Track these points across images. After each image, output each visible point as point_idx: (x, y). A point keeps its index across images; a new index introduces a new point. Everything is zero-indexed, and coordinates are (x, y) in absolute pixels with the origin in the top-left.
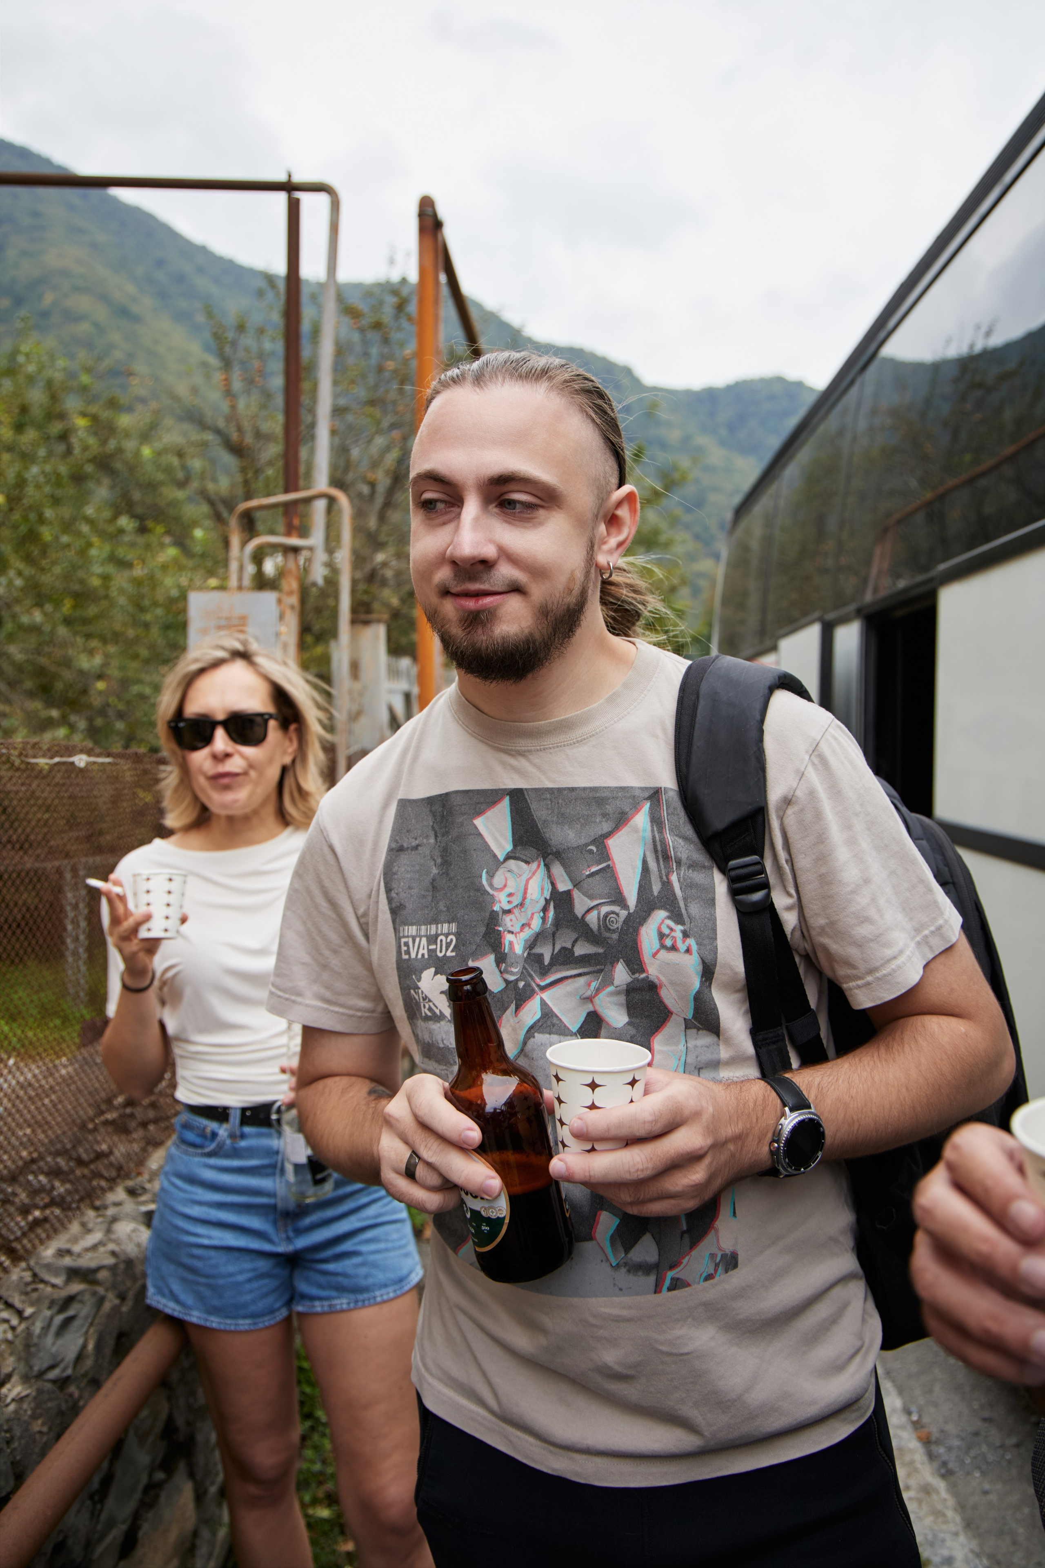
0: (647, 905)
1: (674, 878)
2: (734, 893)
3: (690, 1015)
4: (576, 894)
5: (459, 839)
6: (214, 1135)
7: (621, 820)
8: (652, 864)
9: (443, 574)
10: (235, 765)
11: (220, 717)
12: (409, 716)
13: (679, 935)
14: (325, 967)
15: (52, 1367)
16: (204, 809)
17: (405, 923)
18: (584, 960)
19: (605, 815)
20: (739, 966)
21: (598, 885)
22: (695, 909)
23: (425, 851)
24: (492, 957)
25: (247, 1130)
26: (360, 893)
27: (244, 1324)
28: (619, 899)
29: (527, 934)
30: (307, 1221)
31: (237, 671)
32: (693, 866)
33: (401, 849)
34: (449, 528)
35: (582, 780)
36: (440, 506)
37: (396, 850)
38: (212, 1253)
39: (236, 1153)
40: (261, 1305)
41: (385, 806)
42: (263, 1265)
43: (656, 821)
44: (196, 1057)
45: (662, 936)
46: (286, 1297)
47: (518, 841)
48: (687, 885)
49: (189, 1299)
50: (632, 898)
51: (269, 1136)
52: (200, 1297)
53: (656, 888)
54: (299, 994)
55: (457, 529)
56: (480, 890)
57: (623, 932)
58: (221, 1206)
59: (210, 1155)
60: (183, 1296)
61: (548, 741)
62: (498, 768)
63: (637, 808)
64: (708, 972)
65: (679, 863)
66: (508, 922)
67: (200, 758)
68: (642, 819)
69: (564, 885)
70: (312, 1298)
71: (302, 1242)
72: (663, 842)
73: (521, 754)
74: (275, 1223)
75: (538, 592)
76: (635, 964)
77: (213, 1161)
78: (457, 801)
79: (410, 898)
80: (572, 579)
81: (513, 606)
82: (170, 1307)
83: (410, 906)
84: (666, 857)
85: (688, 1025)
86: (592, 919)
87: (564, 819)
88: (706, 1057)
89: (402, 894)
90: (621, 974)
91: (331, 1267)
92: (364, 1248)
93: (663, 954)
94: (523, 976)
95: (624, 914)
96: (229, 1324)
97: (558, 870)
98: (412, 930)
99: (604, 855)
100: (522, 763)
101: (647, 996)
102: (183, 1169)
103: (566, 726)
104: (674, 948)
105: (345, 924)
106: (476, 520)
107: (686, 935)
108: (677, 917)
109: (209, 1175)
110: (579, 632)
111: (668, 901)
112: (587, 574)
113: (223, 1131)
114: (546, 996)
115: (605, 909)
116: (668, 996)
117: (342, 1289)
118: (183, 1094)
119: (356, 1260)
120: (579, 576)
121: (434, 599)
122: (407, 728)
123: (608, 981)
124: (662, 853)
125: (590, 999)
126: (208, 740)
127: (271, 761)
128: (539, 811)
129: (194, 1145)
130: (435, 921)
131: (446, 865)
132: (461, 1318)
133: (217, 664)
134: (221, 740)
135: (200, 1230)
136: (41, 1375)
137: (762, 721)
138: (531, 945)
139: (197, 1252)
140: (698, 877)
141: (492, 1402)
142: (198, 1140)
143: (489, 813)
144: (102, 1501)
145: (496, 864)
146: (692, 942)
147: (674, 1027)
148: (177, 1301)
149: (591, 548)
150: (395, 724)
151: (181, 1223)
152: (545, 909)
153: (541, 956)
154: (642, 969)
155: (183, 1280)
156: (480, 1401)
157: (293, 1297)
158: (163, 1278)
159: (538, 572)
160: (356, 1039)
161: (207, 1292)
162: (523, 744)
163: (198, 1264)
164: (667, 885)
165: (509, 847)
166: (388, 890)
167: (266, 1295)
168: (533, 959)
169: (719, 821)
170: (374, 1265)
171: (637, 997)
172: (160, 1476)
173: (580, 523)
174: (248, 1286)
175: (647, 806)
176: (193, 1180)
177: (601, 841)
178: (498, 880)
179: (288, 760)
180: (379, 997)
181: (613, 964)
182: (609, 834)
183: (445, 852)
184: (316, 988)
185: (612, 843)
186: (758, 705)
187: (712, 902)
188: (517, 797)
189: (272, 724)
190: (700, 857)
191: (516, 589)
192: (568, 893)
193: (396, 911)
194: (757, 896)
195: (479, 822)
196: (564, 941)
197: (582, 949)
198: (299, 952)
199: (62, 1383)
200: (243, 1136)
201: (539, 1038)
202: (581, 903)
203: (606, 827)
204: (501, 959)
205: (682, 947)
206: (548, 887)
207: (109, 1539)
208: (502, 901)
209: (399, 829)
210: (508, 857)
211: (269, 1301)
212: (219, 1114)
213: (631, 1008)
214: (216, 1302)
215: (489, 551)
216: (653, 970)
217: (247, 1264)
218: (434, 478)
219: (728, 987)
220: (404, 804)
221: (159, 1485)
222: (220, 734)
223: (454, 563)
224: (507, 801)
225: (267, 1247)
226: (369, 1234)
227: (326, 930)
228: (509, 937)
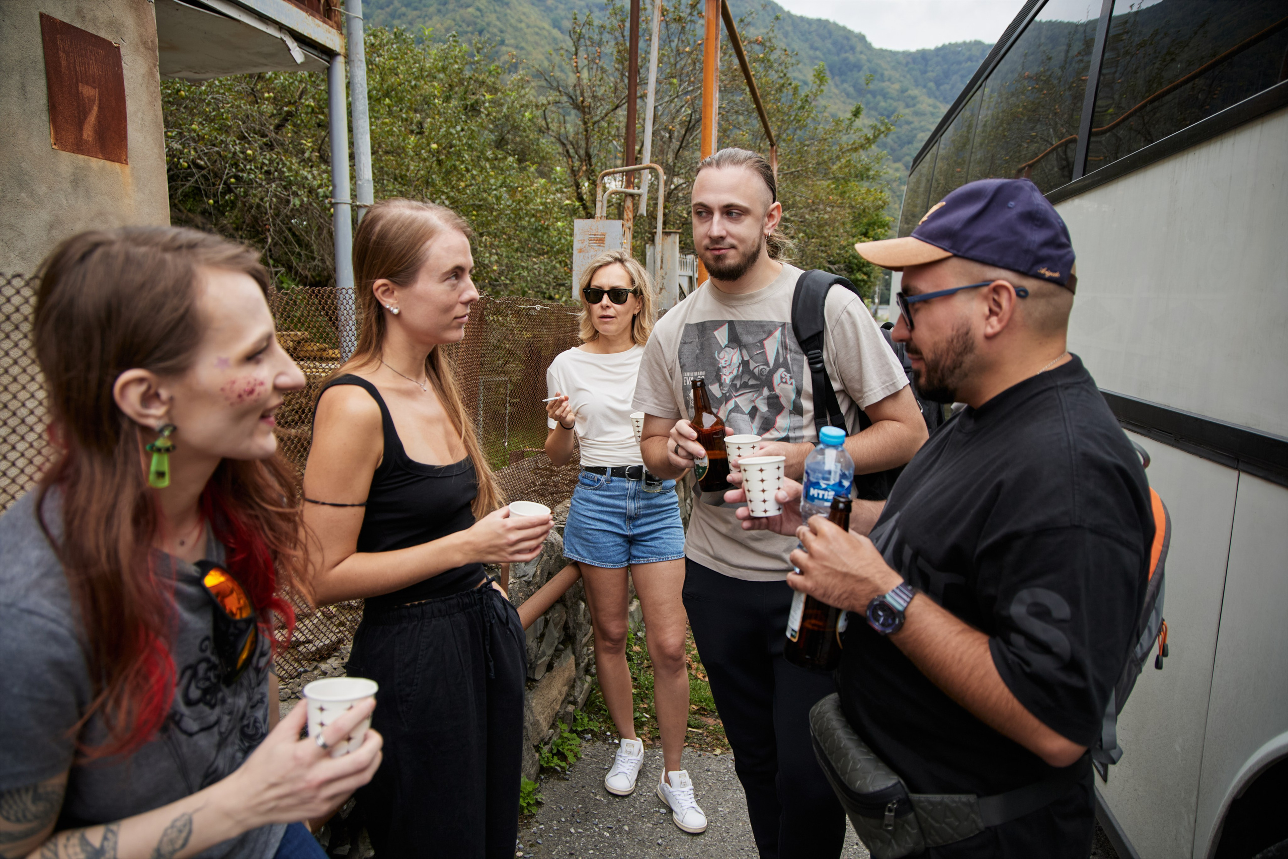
0: (777, 366)
1: (788, 356)
2: (810, 364)
3: (791, 408)
4: (751, 361)
5: (708, 339)
6: (599, 480)
7: (770, 334)
8: (780, 351)
9: (706, 242)
10: (610, 312)
11: (607, 289)
12: (691, 291)
13: (788, 378)
14: (656, 390)
15: (524, 576)
16: (597, 332)
17: (686, 371)
18: (752, 386)
19: (764, 332)
20: (811, 390)
21: (759, 358)
22: (795, 368)
23: (694, 344)
24: (717, 385)
25: (614, 478)
26: (669, 361)
27: (610, 565)
28: (767, 364)
29: (731, 376)
30: (639, 522)
31: (617, 268)
32: (796, 352)
33: (685, 343)
34: (708, 223)
35: (756, 318)
36: (704, 214)
37: (683, 343)
38: (596, 532)
39: (608, 489)
40: (617, 558)
41: (680, 327)
42: (619, 540)
43: (783, 334)
44: (591, 446)
45: (782, 378)
46: (627, 557)
47: (730, 341)
48: (793, 360)
49: (584, 553)
50: (771, 363)
51: (624, 481)
52: (590, 552)
53: (781, 360)
54: (645, 401)
55: (711, 224)
56: (715, 359)
57: (767, 376)
58: (601, 512)
59: (596, 489)
60: (582, 552)
61: (744, 302)
62: (724, 312)
63: (776, 329)
64: (799, 392)
65: (791, 351)
66: (724, 371)
67: (596, 307)
68: (778, 334)
69: (746, 359)
70: (639, 557)
71: (636, 531)
72: (785, 342)
73: (733, 307)
74: (625, 522)
75: (741, 248)
76: (771, 388)
77: (597, 492)
78: (708, 324)
79: (688, 361)
80: (754, 242)
81: (732, 252)
82: (576, 557)
83: (687, 365)
84: (786, 348)
85: (791, 413)
86: (756, 371)
87: (748, 333)
88: (798, 424)
89: (684, 360)
90: (766, 392)
91: (649, 543)
92: (664, 536)
93: (782, 385)
94: (728, 392)
95: (768, 369)
96: (603, 565)
97: (744, 352)
98: (688, 374)
99: (763, 347)
100: (733, 310)
101: (775, 401)
102: (584, 496)
103: (751, 297)
104: (786, 383)
105: (663, 373)
106: (719, 221)
107: (791, 378)
108: (788, 371)
109: (596, 498)
110: (758, 261)
111: (785, 365)
112: (760, 238)
113: (603, 478)
114: (737, 399)
115: (761, 367)
116: (783, 401)
117: (653, 553)
118: (584, 463)
119: (660, 541)
120: (757, 240)
121: (703, 251)
122: (690, 297)
123: (761, 394)
124: (784, 346)
125: (753, 401)
126: (600, 299)
127: (627, 312)
128: (739, 330)
129: (590, 485)
130: (697, 371)
131: (702, 349)
132: (701, 521)
133: (608, 264)
134: (606, 300)
135: (591, 522)
136: (520, 578)
137: (825, 298)
138: (733, 380)
139: (589, 532)
140: (798, 357)
141: (711, 552)
142: (591, 483)
143: (720, 329)
144: (541, 642)
145: (722, 349)
146: (793, 381)
147: (785, 412)
148: (579, 554)
149: (762, 228)
150: (682, 296)
151: (582, 519)
152: (739, 367)
153: (736, 385)
154: (774, 390)
155: (582, 545)
156: (708, 553)
157: (631, 557)
158: (572, 545)
159: (742, 241)
160: (665, 421)
161: (593, 550)
162: (734, 303)
163: (590, 537)
164: (785, 359)
165: (726, 343)
166: (680, 359)
167: (619, 554)
168: (733, 385)
169: (805, 335)
170: (669, 544)
171: (771, 401)
172: (561, 646)
173: (757, 219)
174: (612, 549)
175: (780, 329)
176: (588, 500)
177: (761, 342)
178: (721, 355)
179: (636, 312)
180: (676, 404)
181: (763, 388)
182: (765, 339)
183: (702, 344)
184: (651, 399)
185: (766, 342)
186: (824, 291)
187: (802, 367)
188: (731, 323)
189: (630, 295)
190: (799, 349)
191: (733, 247)
192: (748, 361)
193: (682, 367)
194: (819, 366)
195: (716, 333)
196: (745, 379)
197: (751, 383)
198: (646, 384)
199: (529, 583)
200: (612, 481)
201: (733, 414)
202: (752, 365)
203: (764, 336)
204: (721, 385)
205: (789, 382)
206: (740, 359)
207: (543, 659)
208: (722, 363)
209: (684, 336)
210: (726, 346)
211: (621, 556)
212: (601, 470)
213: (769, 405)
214: (597, 555)
215: (724, 233)
216: (778, 391)
217: (612, 538)
218: (701, 205)
219: (807, 398)
220: (687, 325)
221: (561, 651)
222: (606, 296)
223: (710, 238)
224: (727, 325)
225: (621, 532)
226: (667, 531)
227: (656, 376)
228: (724, 377)
